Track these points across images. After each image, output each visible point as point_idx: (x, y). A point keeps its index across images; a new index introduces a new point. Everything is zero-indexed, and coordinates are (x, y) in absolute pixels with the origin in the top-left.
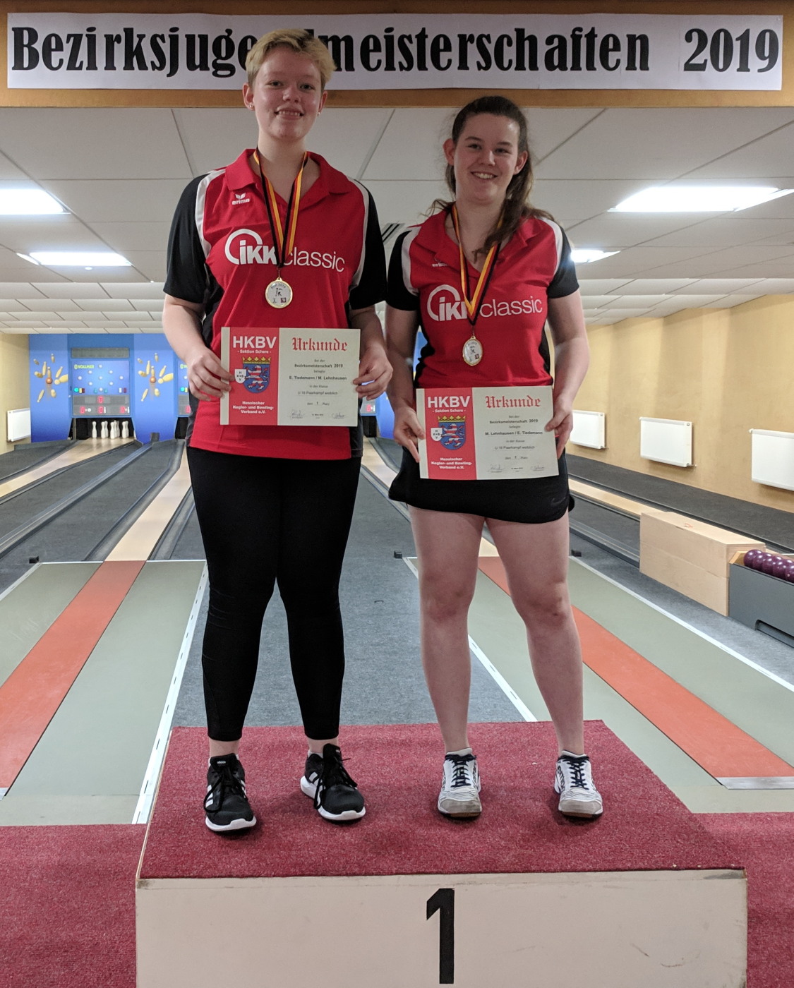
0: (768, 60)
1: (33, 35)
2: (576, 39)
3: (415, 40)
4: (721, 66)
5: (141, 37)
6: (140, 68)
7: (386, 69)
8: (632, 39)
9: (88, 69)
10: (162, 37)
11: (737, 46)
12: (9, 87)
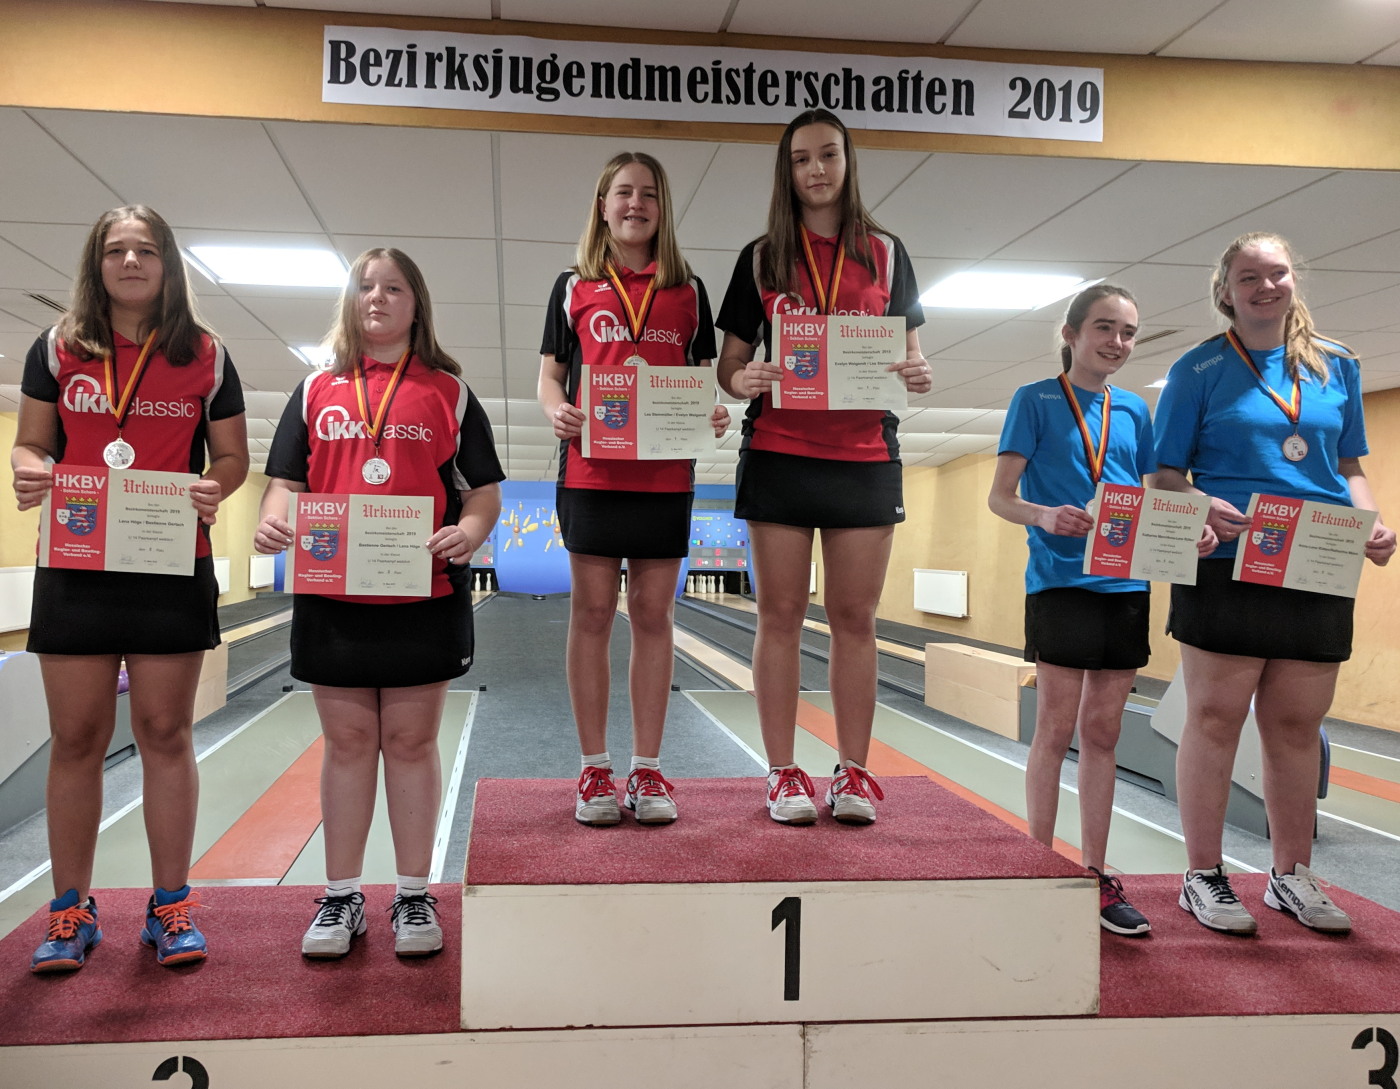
0: (1089, 112)
1: (351, 49)
2: (903, 81)
3: (742, 74)
4: (1044, 115)
5: (463, 57)
6: (461, 88)
7: (713, 102)
8: (957, 84)
9: (407, 86)
10: (486, 58)
11: (1059, 96)
12: (323, 100)
